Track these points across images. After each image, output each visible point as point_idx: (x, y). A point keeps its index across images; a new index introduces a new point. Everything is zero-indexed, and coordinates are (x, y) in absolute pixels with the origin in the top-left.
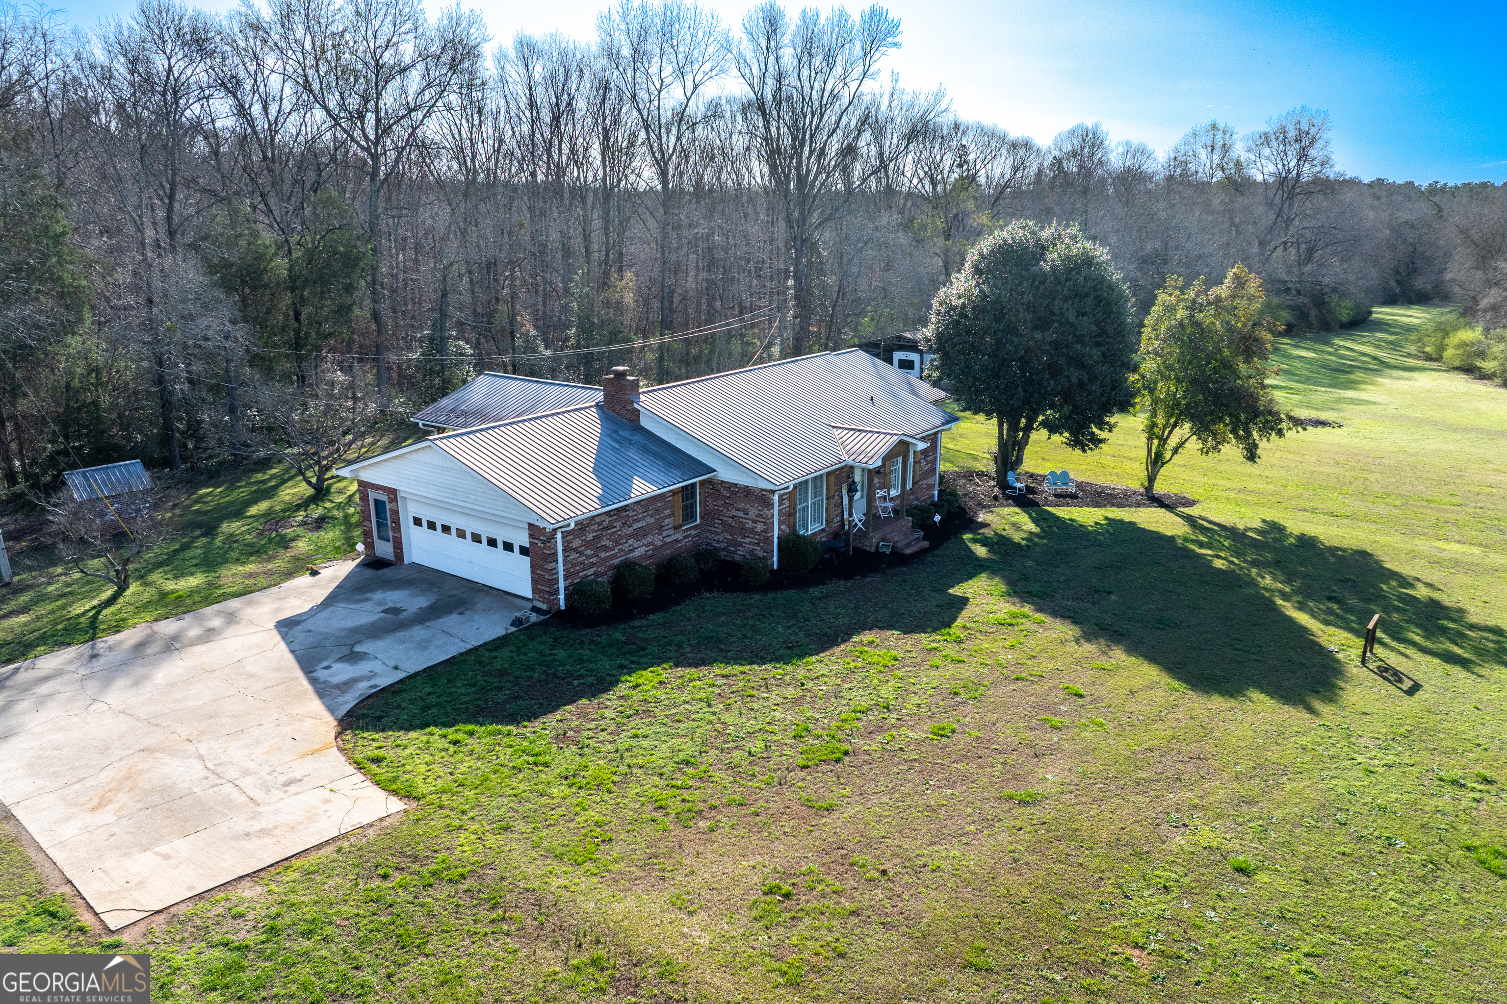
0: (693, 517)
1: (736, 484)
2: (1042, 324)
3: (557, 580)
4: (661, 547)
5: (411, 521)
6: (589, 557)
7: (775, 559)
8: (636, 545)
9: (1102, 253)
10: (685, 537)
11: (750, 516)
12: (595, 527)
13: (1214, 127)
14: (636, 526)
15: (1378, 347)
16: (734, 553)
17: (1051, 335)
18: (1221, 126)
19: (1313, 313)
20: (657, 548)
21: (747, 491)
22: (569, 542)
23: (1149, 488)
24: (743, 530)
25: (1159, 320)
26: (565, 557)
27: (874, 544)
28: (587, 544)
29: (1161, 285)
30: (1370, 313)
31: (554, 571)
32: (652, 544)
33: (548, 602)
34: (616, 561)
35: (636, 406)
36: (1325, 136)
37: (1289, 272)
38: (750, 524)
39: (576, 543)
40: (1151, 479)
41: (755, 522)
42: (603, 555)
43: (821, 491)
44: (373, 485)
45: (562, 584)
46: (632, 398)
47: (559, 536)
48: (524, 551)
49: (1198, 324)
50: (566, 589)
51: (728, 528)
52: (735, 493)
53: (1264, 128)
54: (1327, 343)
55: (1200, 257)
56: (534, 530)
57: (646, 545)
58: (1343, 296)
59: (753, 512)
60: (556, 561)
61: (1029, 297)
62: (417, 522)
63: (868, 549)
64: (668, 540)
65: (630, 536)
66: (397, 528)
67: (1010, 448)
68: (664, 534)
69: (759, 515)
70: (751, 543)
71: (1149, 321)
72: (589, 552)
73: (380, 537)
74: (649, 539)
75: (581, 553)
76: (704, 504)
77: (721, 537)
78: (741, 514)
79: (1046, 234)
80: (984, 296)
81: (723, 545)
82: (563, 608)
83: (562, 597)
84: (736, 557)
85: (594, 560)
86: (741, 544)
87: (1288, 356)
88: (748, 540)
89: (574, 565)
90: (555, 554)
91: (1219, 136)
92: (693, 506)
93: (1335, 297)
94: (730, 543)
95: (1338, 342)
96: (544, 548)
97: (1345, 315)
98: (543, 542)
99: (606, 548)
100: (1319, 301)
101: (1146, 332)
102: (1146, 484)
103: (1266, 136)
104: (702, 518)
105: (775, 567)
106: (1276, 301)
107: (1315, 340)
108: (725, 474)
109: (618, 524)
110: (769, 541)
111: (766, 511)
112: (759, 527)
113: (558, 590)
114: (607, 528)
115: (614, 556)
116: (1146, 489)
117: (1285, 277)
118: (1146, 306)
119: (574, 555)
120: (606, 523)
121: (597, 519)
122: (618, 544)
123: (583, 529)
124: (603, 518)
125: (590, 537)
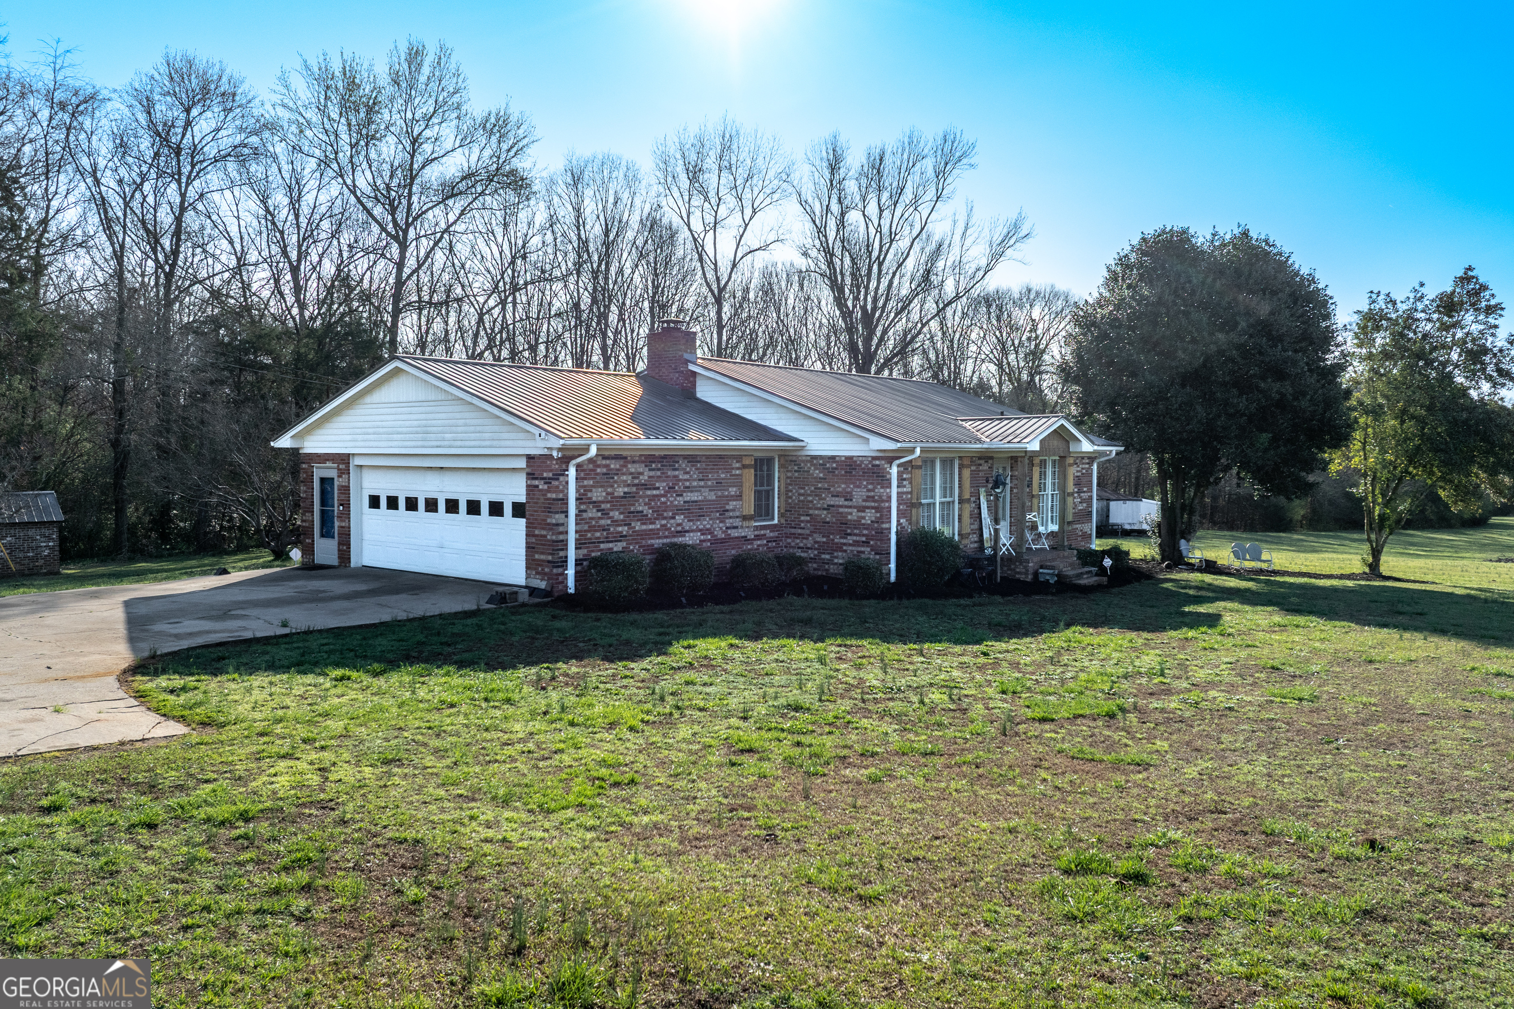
0: (769, 514)
1: (833, 458)
3: (565, 543)
4: (722, 541)
5: (366, 501)
6: (616, 523)
7: (893, 566)
8: (687, 526)
10: (758, 537)
11: (854, 502)
12: (628, 478)
14: (689, 496)
16: (830, 562)
20: (716, 541)
21: (850, 465)
22: (588, 489)
24: (844, 527)
26: (580, 513)
27: (1031, 571)
28: (616, 502)
31: (560, 529)
32: (709, 531)
33: (549, 577)
34: (657, 543)
35: (692, 367)
38: (854, 515)
39: (598, 494)
40: (1376, 553)
41: (862, 509)
42: (638, 526)
43: (952, 488)
44: (318, 456)
45: (572, 554)
46: (687, 356)
47: (572, 472)
48: (519, 510)
50: (578, 562)
51: (820, 526)
52: (832, 471)
56: (534, 465)
57: (703, 532)
59: (859, 495)
60: (566, 513)
62: (374, 502)
63: (1022, 577)
64: (734, 533)
65: (679, 510)
66: (346, 514)
67: (1178, 511)
68: (729, 522)
69: (869, 498)
70: (856, 543)
72: (616, 515)
73: (322, 535)
74: (706, 523)
75: (605, 514)
76: (786, 494)
77: (809, 542)
78: (841, 501)
81: (812, 554)
82: (572, 591)
83: (571, 572)
84: (833, 569)
85: (624, 529)
86: (840, 548)
88: (850, 540)
89: (592, 529)
90: (565, 501)
92: (769, 494)
94: (823, 548)
96: (548, 491)
98: (547, 481)
99: (642, 517)
102: (1370, 560)
104: (781, 515)
105: (893, 578)
108: (817, 445)
109: (662, 485)
110: (883, 535)
111: (880, 490)
112: (869, 516)
113: (565, 560)
114: (645, 486)
115: (653, 534)
116: (1370, 566)
119: (592, 513)
120: (644, 478)
121: (632, 468)
122: (661, 517)
123: (609, 475)
124: (640, 468)
125: (620, 491)
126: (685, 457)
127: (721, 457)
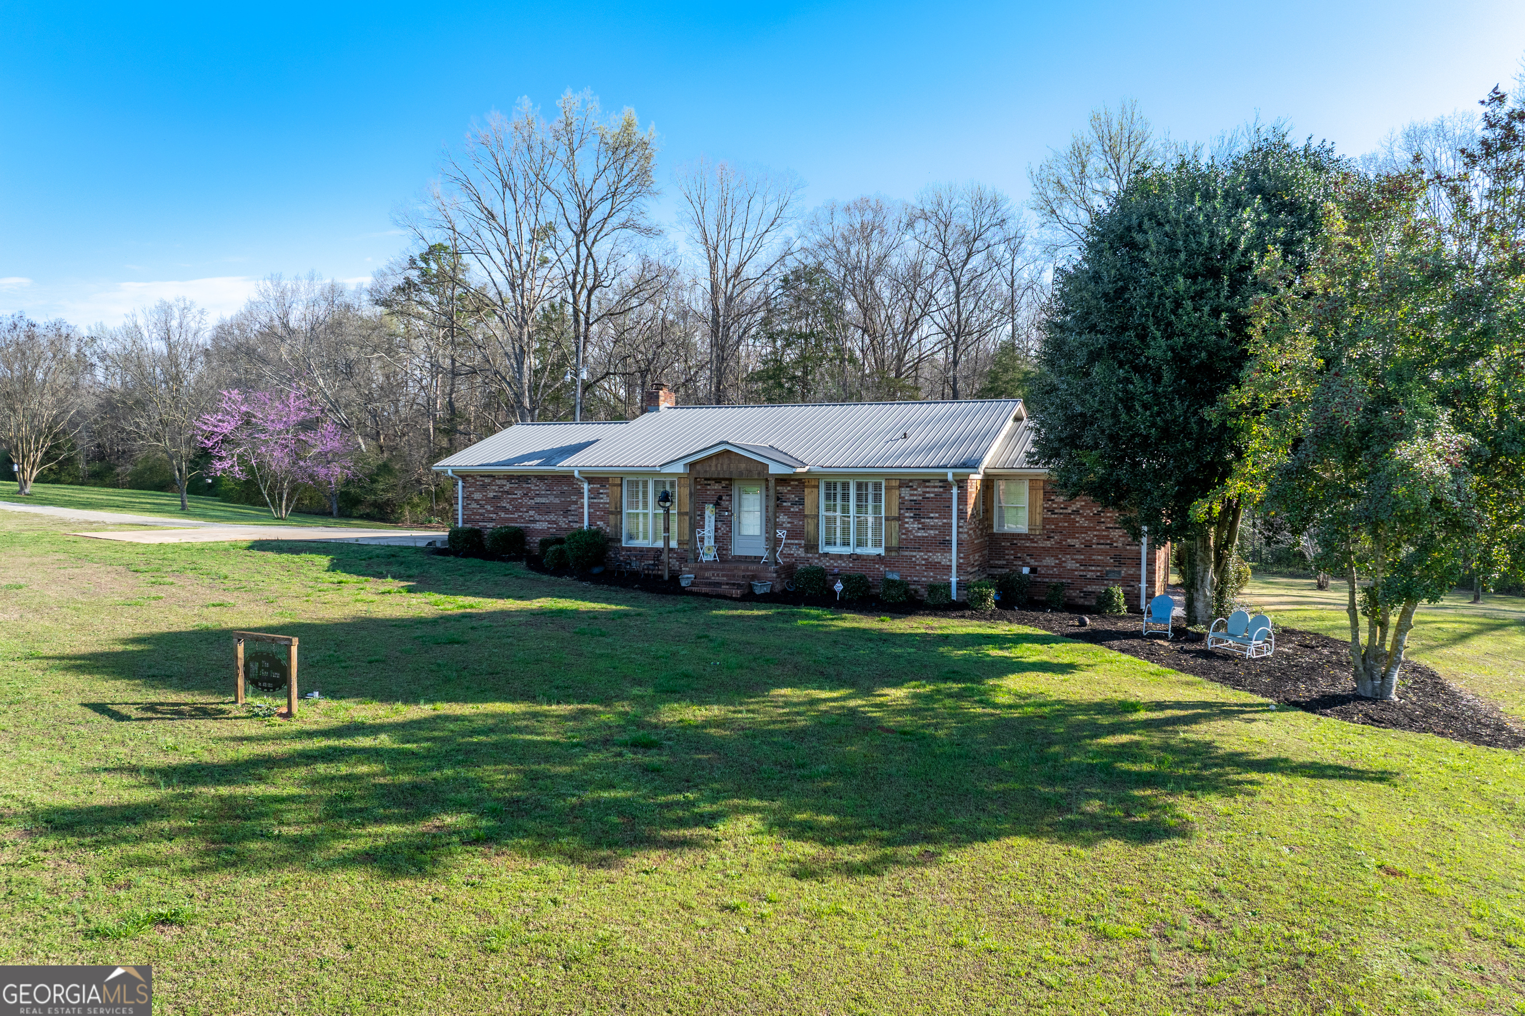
4: (564, 529)
6: (489, 512)
8: (537, 517)
12: (496, 488)
14: (538, 500)
20: (560, 529)
22: (470, 493)
26: (465, 505)
28: (488, 500)
32: (555, 522)
39: (477, 496)
42: (503, 515)
47: (461, 483)
57: (549, 522)
65: (531, 508)
68: (571, 518)
72: (488, 507)
74: (552, 517)
75: (482, 506)
85: (494, 516)
89: (474, 514)
99: (506, 510)
109: (519, 493)
114: (507, 493)
115: (513, 520)
119: (474, 505)
120: (507, 488)
121: (498, 482)
122: (518, 510)
123: (484, 486)
124: (504, 482)
125: (491, 495)
126: (536, 476)
127: (564, 477)
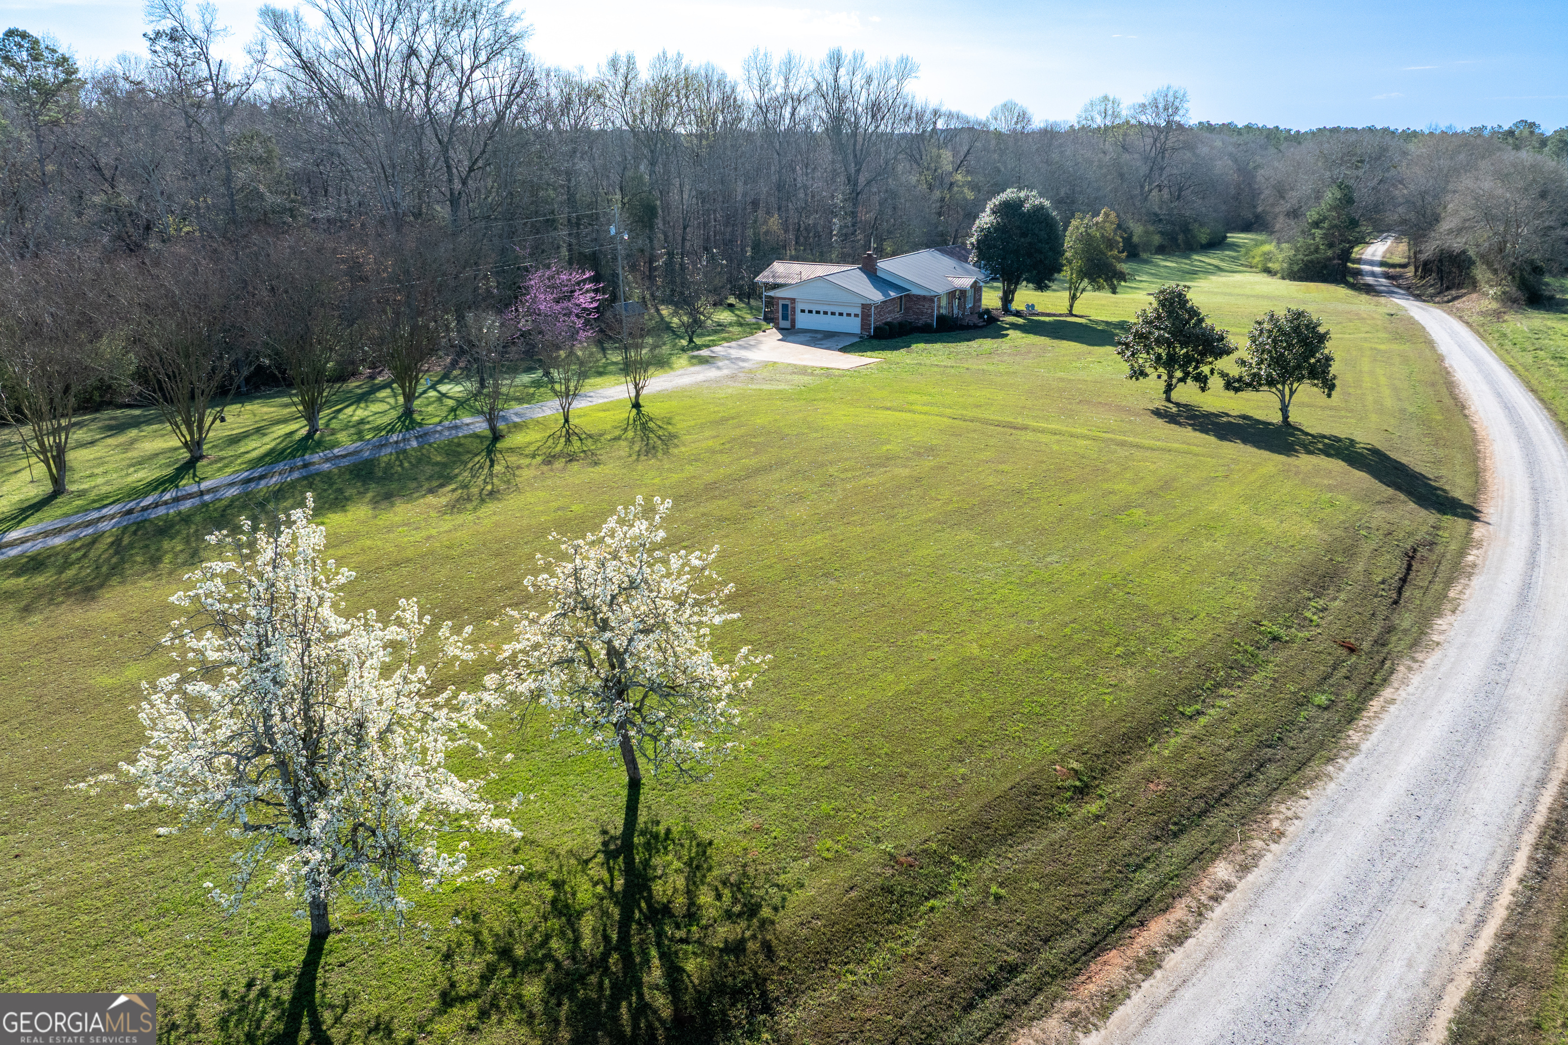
0: (901, 310)
1: (919, 295)
2: (1024, 235)
3: (871, 324)
5: (800, 311)
7: (935, 324)
8: (888, 316)
9: (1047, 203)
10: (900, 317)
11: (925, 307)
13: (1106, 98)
14: (889, 309)
15: (1222, 260)
16: (918, 323)
17: (1028, 240)
18: (1111, 98)
19: (1181, 237)
20: (893, 319)
21: (924, 298)
22: (875, 311)
23: (1071, 311)
24: (922, 313)
25: (1072, 234)
26: (874, 316)
27: (967, 322)
28: (878, 313)
29: (1073, 216)
30: (1226, 237)
31: (871, 321)
33: (869, 332)
34: (884, 321)
35: (874, 267)
36: (1185, 105)
37: (1161, 208)
38: (925, 310)
40: (1071, 306)
41: (927, 309)
42: (881, 318)
43: (946, 301)
44: (783, 298)
45: (872, 326)
46: (872, 264)
47: (873, 308)
48: (856, 316)
49: (1088, 234)
50: (874, 328)
51: (915, 313)
52: (919, 298)
53: (1142, 100)
54: (1188, 258)
55: (1096, 198)
56: (864, 306)
57: (891, 317)
58: (1201, 225)
59: (927, 306)
60: (871, 317)
61: (1018, 223)
64: (896, 317)
65: (887, 313)
66: (794, 314)
67: (1008, 296)
68: (895, 314)
69: (929, 306)
71: (1067, 233)
72: (878, 316)
73: (783, 320)
74: (892, 315)
76: (910, 302)
77: (912, 317)
78: (921, 307)
79: (1022, 194)
80: (998, 223)
81: (913, 320)
82: (872, 335)
83: (872, 330)
84: (919, 325)
85: (879, 319)
86: (921, 319)
87: (1158, 266)
88: (924, 317)
89: (875, 320)
90: (871, 315)
91: (1109, 106)
92: (907, 303)
93: (1196, 225)
94: (916, 319)
95: (1196, 257)
96: (868, 312)
97: (1203, 238)
98: (868, 310)
99: (882, 316)
100: (1186, 229)
101: (1067, 239)
102: (1069, 308)
103: (1144, 105)
104: (904, 310)
106: (1151, 228)
107: (1179, 256)
108: (915, 291)
109: (885, 307)
110: (933, 316)
111: (931, 304)
112: (929, 310)
113: (871, 328)
114: (882, 308)
115: (884, 319)
116: (1069, 311)
117: (1157, 210)
118: (1066, 225)
